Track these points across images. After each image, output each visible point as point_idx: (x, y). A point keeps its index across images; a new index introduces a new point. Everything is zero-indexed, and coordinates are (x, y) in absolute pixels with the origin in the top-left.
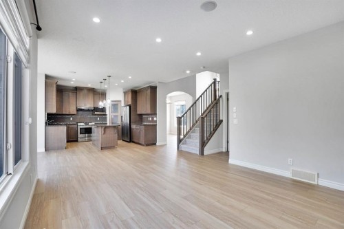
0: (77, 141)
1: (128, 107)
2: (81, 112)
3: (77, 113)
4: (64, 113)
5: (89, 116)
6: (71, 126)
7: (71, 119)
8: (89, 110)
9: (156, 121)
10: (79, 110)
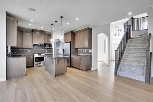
0: (33, 66)
1: (69, 43)
2: (36, 47)
3: (33, 47)
4: (24, 47)
5: (41, 49)
6: (29, 57)
7: (29, 51)
8: (41, 45)
9: (91, 53)
10: (34, 45)
